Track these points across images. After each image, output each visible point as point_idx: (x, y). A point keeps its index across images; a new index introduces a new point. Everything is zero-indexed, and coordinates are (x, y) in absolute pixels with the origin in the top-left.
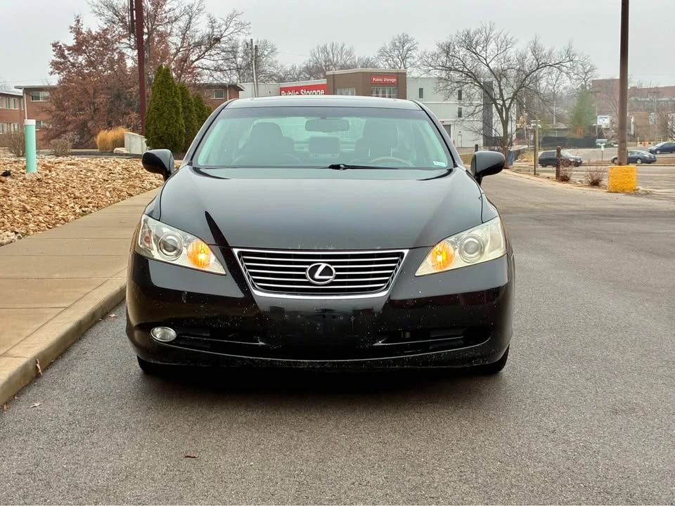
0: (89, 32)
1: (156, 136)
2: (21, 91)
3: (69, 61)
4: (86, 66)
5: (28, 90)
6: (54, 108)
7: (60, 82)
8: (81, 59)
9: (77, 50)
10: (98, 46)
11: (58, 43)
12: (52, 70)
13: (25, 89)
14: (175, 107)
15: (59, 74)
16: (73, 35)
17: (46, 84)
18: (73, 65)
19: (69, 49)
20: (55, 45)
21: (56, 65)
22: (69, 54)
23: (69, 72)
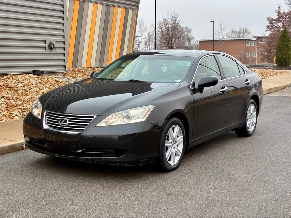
0: (284, 12)
1: (278, 59)
2: (256, 38)
3: (274, 25)
4: (282, 27)
5: (258, 38)
6: (266, 46)
7: (270, 35)
8: (280, 24)
9: (278, 20)
10: (288, 18)
11: (270, 18)
12: (267, 29)
13: (257, 38)
14: (287, 46)
15: (270, 31)
16: (277, 14)
17: (264, 35)
18: (276, 27)
19: (275, 20)
20: (268, 19)
21: (268, 27)
22: (275, 22)
23: (274, 30)
